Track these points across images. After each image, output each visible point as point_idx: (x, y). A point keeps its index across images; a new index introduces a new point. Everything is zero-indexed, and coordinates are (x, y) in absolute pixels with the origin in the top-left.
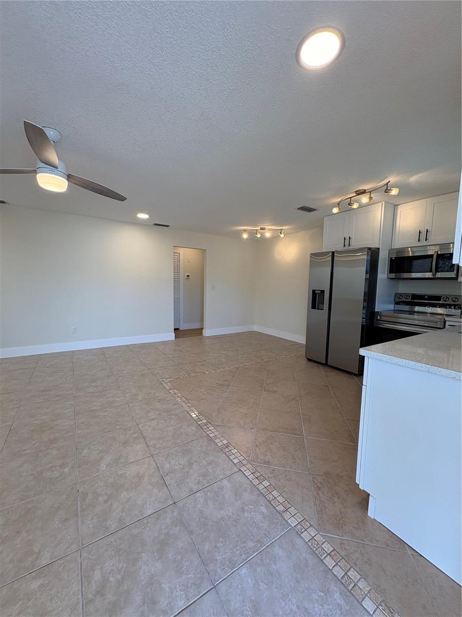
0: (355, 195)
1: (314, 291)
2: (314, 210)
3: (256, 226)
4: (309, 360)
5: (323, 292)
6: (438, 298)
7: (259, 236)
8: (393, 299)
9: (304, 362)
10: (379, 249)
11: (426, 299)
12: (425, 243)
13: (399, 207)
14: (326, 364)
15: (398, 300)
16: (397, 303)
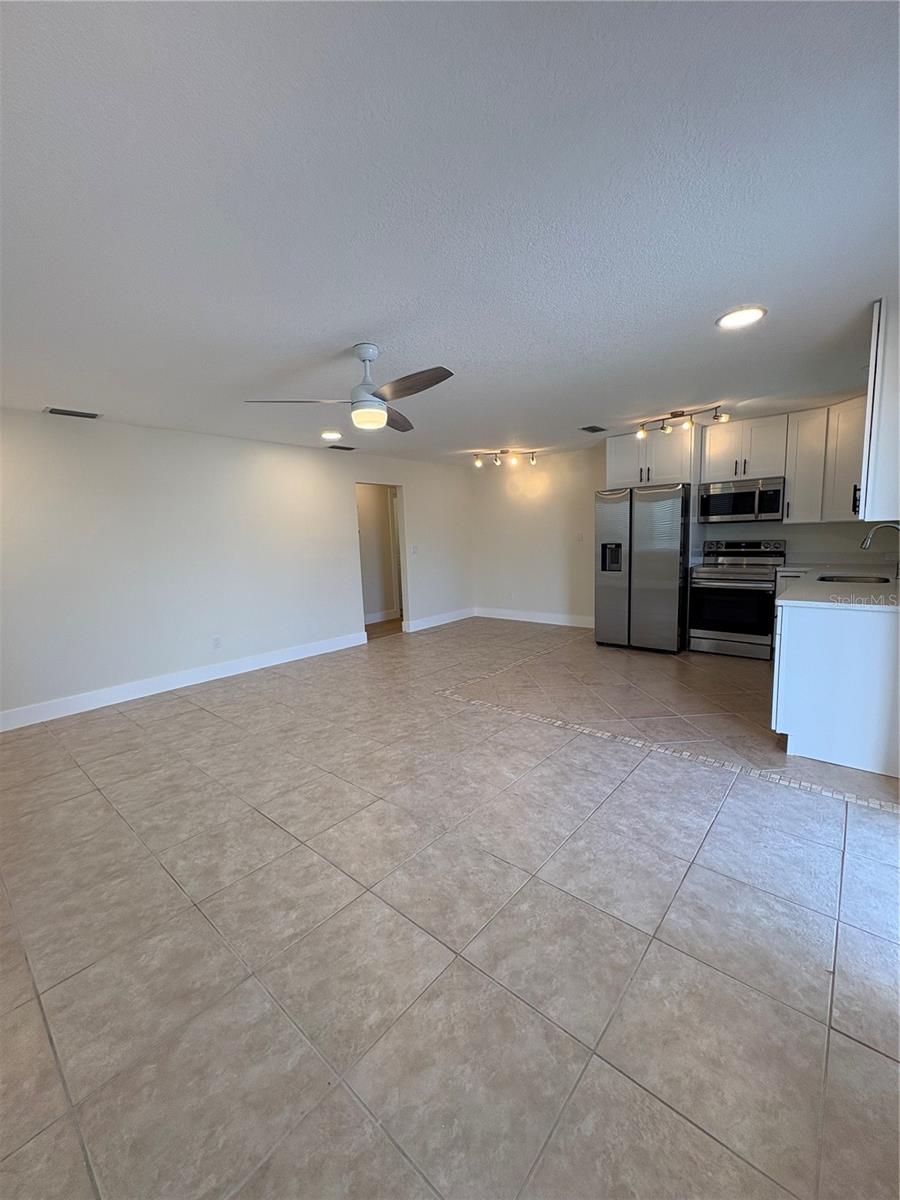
0: (670, 416)
1: (604, 547)
2: (602, 430)
3: (496, 449)
4: (600, 644)
5: (619, 546)
6: (757, 544)
7: (498, 463)
8: (701, 549)
9: (595, 647)
10: (690, 485)
11: (744, 547)
12: (744, 478)
13: (708, 428)
14: (629, 647)
15: (707, 550)
16: (707, 554)
